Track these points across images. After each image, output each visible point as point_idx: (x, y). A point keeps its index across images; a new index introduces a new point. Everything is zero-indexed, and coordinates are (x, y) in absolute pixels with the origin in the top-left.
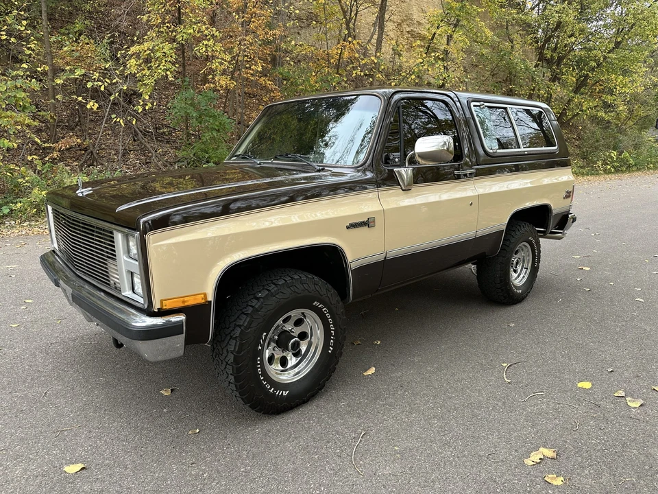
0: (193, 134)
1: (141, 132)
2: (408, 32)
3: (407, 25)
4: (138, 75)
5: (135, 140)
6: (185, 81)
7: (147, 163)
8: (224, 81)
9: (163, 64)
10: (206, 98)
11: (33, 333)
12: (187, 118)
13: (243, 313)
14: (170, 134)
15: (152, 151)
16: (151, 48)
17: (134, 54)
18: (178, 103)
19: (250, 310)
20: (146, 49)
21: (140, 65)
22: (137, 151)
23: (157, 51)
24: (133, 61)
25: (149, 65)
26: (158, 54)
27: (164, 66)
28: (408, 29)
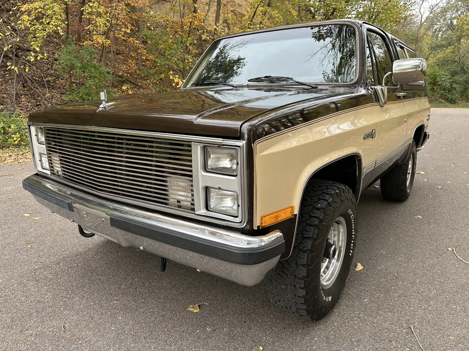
0: (75, 82)
1: (30, 79)
2: (232, 11)
3: (231, 6)
4: (31, 29)
5: (24, 87)
6: (69, 38)
7: (38, 105)
8: (101, 39)
9: (54, 20)
10: (87, 52)
11: (7, 260)
12: (72, 67)
13: (307, 224)
14: (54, 81)
15: (41, 95)
16: (42, 6)
17: (26, 11)
18: (64, 56)
19: (316, 222)
20: (38, 7)
21: (32, 21)
22: (27, 95)
23: (48, 9)
24: (25, 17)
25: (41, 21)
26: (49, 12)
27: (54, 22)
28: (232, 9)
